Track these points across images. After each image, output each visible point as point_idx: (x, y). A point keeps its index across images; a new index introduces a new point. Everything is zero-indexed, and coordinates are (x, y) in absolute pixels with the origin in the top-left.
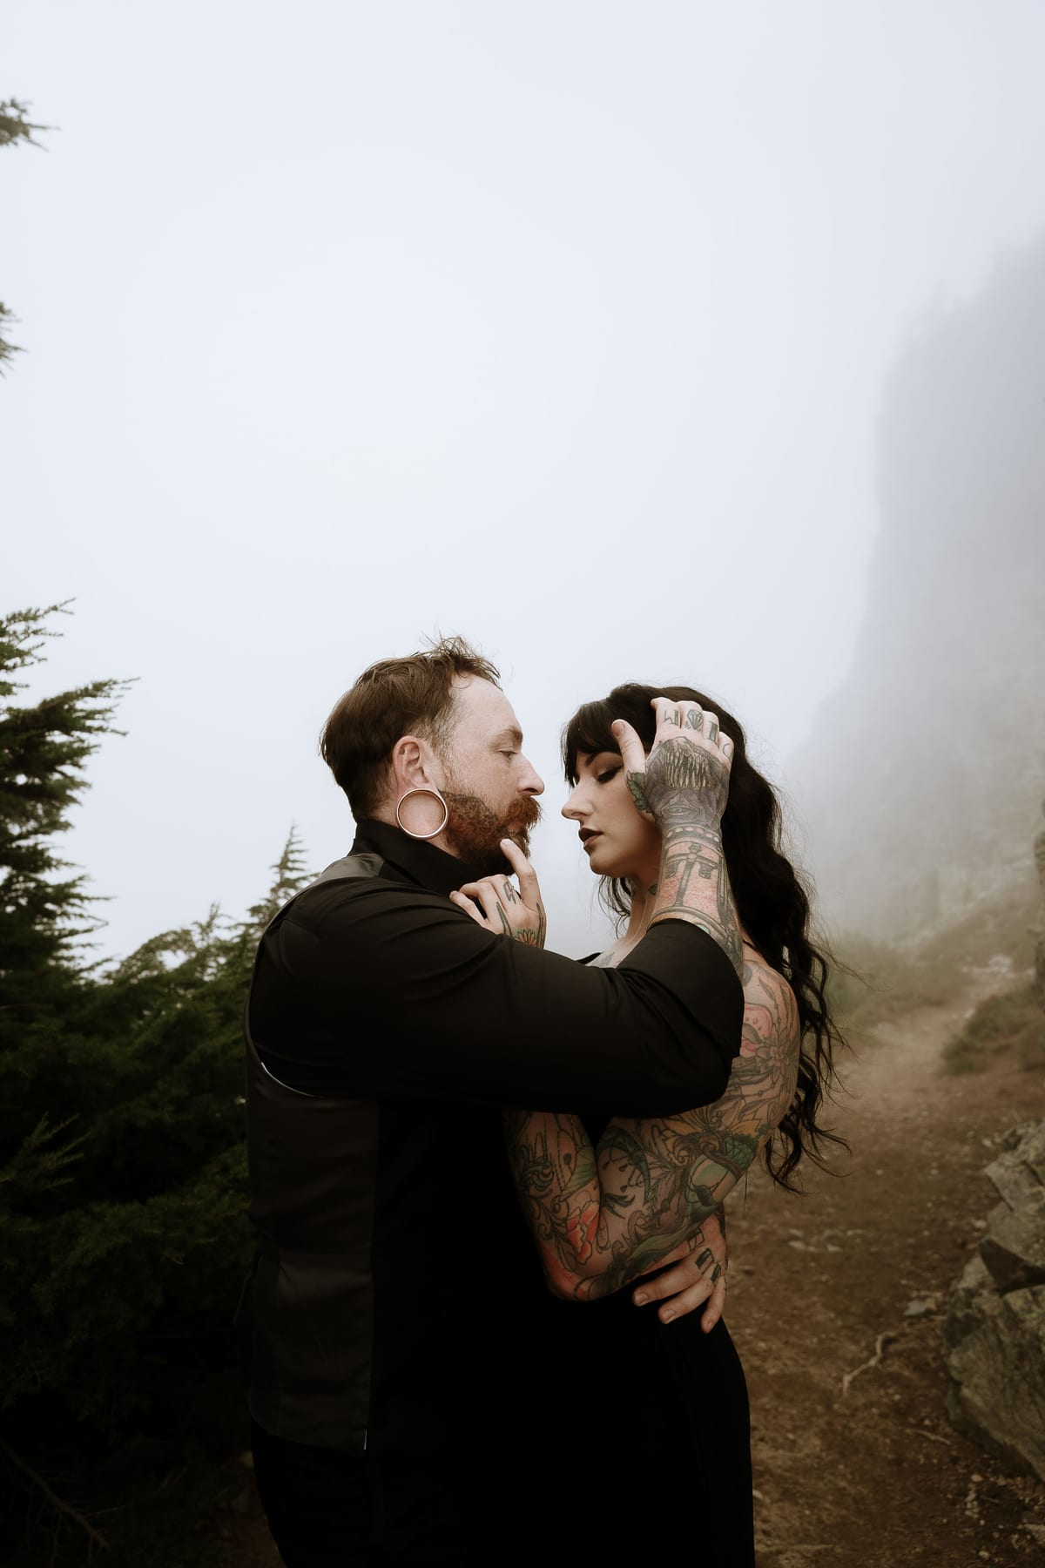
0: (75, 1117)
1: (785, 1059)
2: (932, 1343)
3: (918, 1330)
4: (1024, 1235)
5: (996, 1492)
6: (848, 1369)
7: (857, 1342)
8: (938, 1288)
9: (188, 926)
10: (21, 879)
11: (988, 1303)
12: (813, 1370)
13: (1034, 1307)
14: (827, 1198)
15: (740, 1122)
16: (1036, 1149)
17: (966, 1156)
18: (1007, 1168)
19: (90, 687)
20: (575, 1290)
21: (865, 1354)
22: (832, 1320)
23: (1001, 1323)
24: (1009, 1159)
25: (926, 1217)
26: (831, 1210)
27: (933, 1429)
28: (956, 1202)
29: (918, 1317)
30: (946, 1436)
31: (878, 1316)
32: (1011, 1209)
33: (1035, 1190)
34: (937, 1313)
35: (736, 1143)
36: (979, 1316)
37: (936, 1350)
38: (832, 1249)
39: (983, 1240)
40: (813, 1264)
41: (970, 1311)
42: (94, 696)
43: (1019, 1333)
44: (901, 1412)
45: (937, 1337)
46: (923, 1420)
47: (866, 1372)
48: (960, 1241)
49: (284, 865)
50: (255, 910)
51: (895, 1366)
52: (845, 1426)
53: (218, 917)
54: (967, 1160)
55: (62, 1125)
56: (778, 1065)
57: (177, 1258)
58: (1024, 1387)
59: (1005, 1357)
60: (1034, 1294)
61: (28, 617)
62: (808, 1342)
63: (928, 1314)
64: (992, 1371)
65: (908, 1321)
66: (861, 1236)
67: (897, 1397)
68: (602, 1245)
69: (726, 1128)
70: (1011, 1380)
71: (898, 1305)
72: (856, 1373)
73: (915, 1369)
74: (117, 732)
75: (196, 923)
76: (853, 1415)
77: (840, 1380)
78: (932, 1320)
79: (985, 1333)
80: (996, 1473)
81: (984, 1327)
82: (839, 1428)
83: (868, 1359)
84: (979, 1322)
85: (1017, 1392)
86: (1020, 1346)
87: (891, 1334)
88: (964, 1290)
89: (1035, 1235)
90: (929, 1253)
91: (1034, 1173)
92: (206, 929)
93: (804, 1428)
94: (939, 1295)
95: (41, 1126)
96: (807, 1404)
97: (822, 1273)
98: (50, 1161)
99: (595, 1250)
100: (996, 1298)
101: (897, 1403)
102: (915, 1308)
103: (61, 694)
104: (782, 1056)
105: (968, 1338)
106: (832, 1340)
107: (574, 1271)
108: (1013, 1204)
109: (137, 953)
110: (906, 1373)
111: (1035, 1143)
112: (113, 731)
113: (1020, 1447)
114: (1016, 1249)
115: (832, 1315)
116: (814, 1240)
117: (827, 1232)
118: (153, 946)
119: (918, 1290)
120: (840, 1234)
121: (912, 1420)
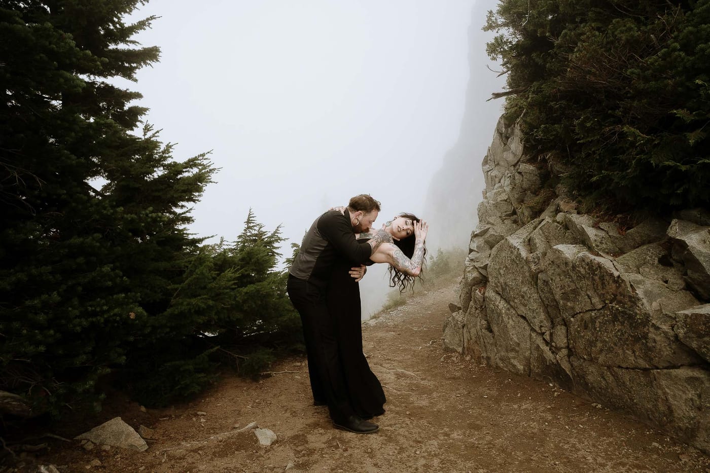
27: (438, 351)
38: (425, 329)
40: (418, 332)
47: (426, 346)
49: (248, 222)
50: (240, 237)
51: (434, 345)
52: (417, 353)
60: (458, 313)
61: (203, 155)
64: (450, 333)
66: (435, 326)
70: (453, 332)
72: (423, 347)
76: (420, 352)
85: (454, 335)
87: (435, 341)
97: (421, 333)
101: (431, 349)
106: (418, 343)
110: (437, 346)
114: (456, 304)
115: (420, 340)
116: (421, 328)
120: (429, 327)
121: (434, 351)
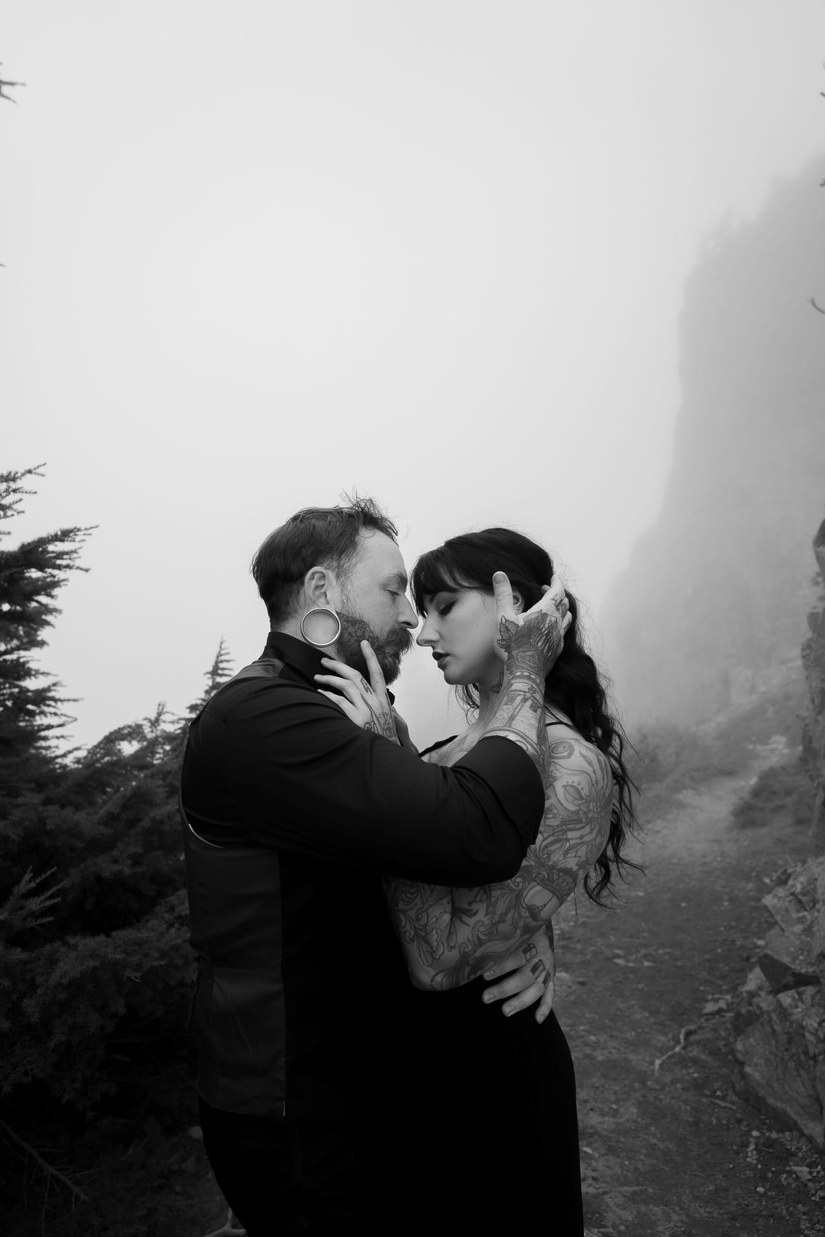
0: (53, 870)
1: (601, 811)
2: (723, 1034)
3: (713, 1024)
4: (792, 949)
5: (770, 1144)
6: (659, 1055)
7: (666, 1035)
8: (728, 992)
9: (140, 722)
10: (7, 685)
11: (765, 1002)
12: (632, 1057)
13: (800, 1004)
14: (643, 925)
15: (565, 858)
16: (802, 883)
17: (750, 891)
18: (780, 899)
19: (59, 533)
20: (432, 981)
21: (672, 1043)
22: (646, 1018)
23: (774, 1017)
24: (781, 892)
25: (719, 938)
26: (646, 935)
27: (723, 1098)
28: (743, 926)
29: (712, 1014)
30: (733, 1103)
31: (682, 1014)
32: (783, 930)
33: (801, 915)
34: (727, 1011)
35: (561, 874)
36: (758, 1012)
37: (726, 1039)
38: (646, 964)
39: (761, 954)
40: (631, 976)
41: (751, 1008)
42: (63, 541)
43: (788, 1023)
44: (698, 1086)
45: (727, 1029)
46: (715, 1092)
47: (672, 1057)
48: (745, 955)
49: (215, 672)
50: (192, 708)
51: (695, 1052)
52: (656, 1098)
53: (164, 714)
54: (751, 894)
55: (43, 876)
56: (596, 816)
57: (136, 977)
58: (791, 1064)
59: (777, 1042)
60: (800, 994)
61: (9, 478)
62: (628, 1035)
63: (720, 1011)
64: (767, 1053)
65: (706, 1017)
66: (669, 953)
67: (696, 1075)
68: (452, 945)
69: (554, 862)
70: (782, 1059)
71: (697, 1005)
72: (664, 1057)
73: (711, 1053)
74: (81, 569)
75: (146, 719)
76: (662, 1090)
77: (652, 1063)
78: (723, 1016)
79: (762, 1026)
80: (770, 1129)
81: (761, 1020)
82: (652, 1099)
83: (674, 1048)
84: (758, 1017)
85: (786, 1068)
86: (788, 1033)
87: (692, 1027)
88: (747, 992)
89: (801, 949)
90: (721, 965)
91: (800, 902)
92: (155, 723)
93: (624, 1100)
94: (728, 997)
95: (27, 877)
96: (627, 1082)
97: (639, 983)
98: (34, 904)
99: (446, 949)
100: (771, 997)
101: (695, 1080)
102: (710, 1007)
103: (36, 539)
104: (599, 809)
105: (750, 1028)
106: (647, 1033)
107: (431, 966)
108: (784, 926)
109: (100, 743)
110: (703, 1057)
111: (802, 879)
112: (78, 568)
113: (788, 1110)
114: (786, 960)
115: (647, 1015)
116: (633, 957)
117: (643, 951)
118: (113, 737)
119: (713, 994)
120: (654, 953)
121: (707, 1092)
